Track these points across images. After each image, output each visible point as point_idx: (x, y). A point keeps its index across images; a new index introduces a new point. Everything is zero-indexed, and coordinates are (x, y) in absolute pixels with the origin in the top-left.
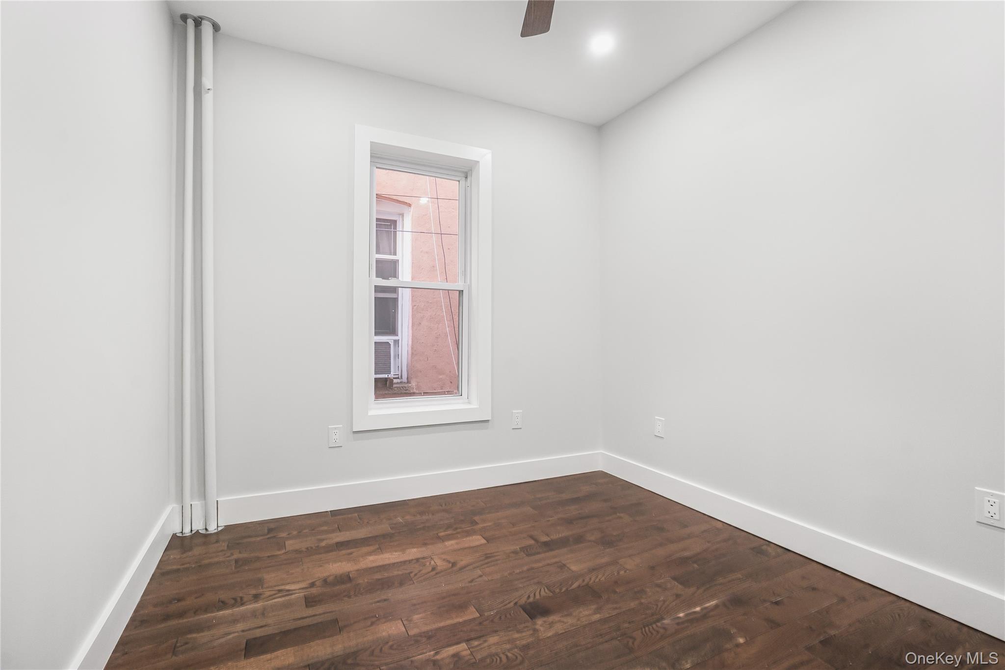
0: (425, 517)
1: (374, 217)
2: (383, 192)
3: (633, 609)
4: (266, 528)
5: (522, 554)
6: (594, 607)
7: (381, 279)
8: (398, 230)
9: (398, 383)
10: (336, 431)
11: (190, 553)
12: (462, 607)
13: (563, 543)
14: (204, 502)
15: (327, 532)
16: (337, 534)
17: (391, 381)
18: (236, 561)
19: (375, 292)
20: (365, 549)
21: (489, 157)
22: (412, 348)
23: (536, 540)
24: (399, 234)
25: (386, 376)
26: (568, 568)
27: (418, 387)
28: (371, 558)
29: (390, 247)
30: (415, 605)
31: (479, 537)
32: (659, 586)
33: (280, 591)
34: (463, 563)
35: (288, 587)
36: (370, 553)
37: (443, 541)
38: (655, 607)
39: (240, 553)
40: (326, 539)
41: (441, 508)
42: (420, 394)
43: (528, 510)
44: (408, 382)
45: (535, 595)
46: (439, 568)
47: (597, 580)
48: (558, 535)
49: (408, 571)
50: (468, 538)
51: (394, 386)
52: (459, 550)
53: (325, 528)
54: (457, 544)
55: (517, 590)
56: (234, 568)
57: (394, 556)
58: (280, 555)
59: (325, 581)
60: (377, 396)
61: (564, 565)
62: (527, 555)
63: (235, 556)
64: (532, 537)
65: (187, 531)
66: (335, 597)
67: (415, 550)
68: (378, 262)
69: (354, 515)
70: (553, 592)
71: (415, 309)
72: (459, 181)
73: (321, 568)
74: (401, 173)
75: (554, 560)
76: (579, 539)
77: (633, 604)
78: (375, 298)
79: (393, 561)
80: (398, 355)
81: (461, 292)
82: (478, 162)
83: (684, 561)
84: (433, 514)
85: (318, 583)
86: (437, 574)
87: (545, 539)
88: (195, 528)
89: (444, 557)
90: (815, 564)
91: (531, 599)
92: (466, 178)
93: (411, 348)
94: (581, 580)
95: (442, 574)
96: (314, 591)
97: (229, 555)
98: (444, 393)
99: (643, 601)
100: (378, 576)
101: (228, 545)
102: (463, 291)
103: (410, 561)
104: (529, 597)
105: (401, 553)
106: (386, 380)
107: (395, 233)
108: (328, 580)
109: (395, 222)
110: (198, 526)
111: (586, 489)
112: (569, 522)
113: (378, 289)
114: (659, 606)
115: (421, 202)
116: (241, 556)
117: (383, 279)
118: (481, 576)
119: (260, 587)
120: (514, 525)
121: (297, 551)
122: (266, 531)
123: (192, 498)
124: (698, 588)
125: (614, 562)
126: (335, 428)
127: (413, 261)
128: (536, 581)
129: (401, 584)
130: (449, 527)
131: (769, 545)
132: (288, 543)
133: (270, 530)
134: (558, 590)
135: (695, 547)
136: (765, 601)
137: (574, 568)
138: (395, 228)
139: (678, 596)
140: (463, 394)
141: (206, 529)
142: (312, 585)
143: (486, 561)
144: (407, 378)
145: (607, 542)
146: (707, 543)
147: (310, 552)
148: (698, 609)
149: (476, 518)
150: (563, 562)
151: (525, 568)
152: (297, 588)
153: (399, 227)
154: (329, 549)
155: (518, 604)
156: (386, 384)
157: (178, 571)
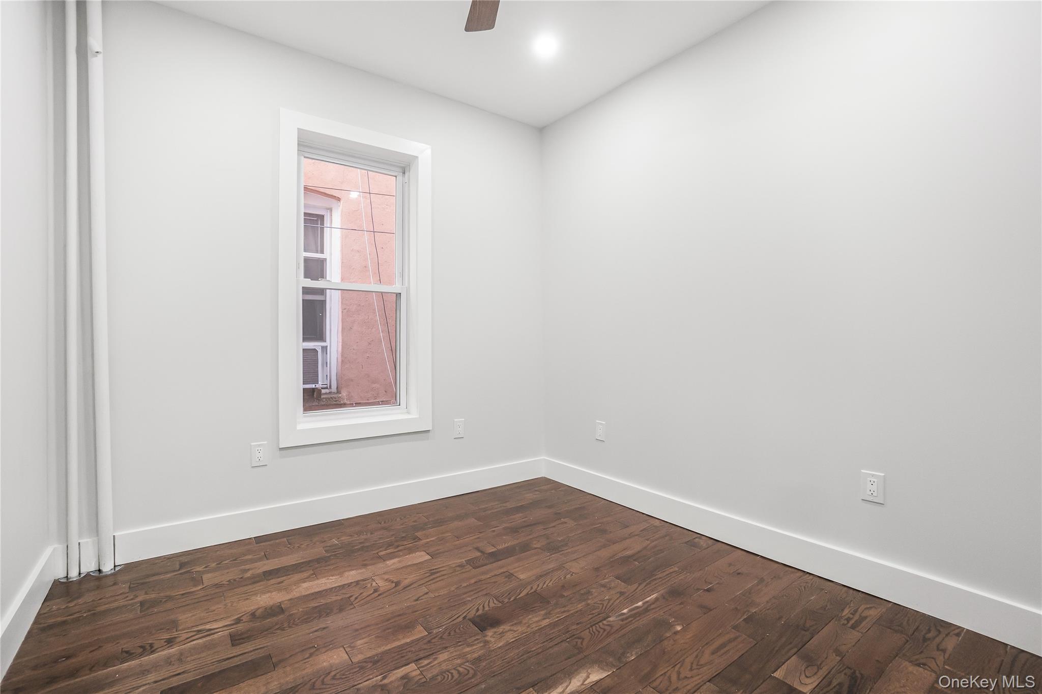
0: (363, 537)
1: (302, 211)
2: (311, 184)
3: (581, 610)
4: (178, 563)
5: (469, 567)
6: (543, 612)
7: (310, 280)
8: (325, 226)
9: (326, 394)
10: (259, 449)
11: (80, 601)
12: (409, 627)
13: (509, 552)
14: (96, 539)
15: (252, 561)
16: (264, 562)
17: (319, 391)
18: (142, 604)
19: (303, 294)
20: (296, 577)
21: (428, 152)
22: (342, 356)
23: (482, 552)
24: (327, 231)
25: (313, 386)
26: (515, 576)
27: (350, 397)
28: (305, 585)
29: (316, 243)
30: (357, 630)
31: (423, 553)
32: (604, 586)
33: (199, 631)
34: (407, 582)
35: (208, 627)
36: (304, 580)
37: (384, 561)
38: (601, 606)
39: (146, 593)
40: (252, 569)
41: (380, 525)
42: (351, 405)
43: (472, 521)
44: (338, 392)
45: (483, 606)
46: (381, 589)
47: (545, 586)
48: (504, 544)
49: (348, 596)
50: (411, 555)
51: (322, 397)
52: (402, 568)
53: (250, 557)
54: (400, 562)
55: (465, 603)
56: (139, 612)
57: (331, 581)
58: (198, 591)
59: (253, 615)
60: (307, 408)
61: (512, 574)
62: (475, 568)
63: (140, 599)
64: (477, 549)
65: (74, 574)
66: (265, 631)
67: (353, 572)
68: (307, 260)
69: (283, 540)
70: (502, 602)
71: (346, 313)
72: (396, 177)
73: (247, 601)
74: (330, 164)
75: (502, 570)
76: (525, 547)
77: (580, 606)
78: (303, 300)
79: (329, 586)
80: (327, 363)
81: (398, 295)
82: (417, 157)
83: (626, 560)
84: (371, 534)
85: (244, 619)
86: (379, 595)
87: (491, 550)
88: (84, 570)
89: (386, 577)
90: (740, 551)
91: (480, 612)
92: (404, 173)
93: (340, 355)
94: (529, 588)
95: (385, 595)
96: (240, 627)
97: (132, 597)
98: (378, 403)
99: (589, 602)
100: (314, 604)
101: (130, 587)
102: (400, 293)
103: (349, 585)
104: (478, 610)
105: (338, 577)
106: (313, 390)
107: (322, 229)
108: (257, 614)
109: (323, 216)
110: (89, 566)
111: (530, 496)
112: (514, 530)
113: (306, 291)
114: (605, 605)
115: (351, 196)
116: (147, 597)
117: (311, 280)
118: (427, 593)
119: (174, 630)
120: (458, 538)
121: (217, 586)
122: (178, 567)
123: (80, 535)
124: (640, 584)
125: (561, 567)
126: (259, 446)
127: (342, 260)
128: (484, 592)
129: (341, 610)
130: (390, 545)
131: (700, 538)
132: (205, 577)
133: (182, 565)
134: (506, 600)
135: (635, 546)
136: (698, 590)
137: (522, 577)
138: (322, 223)
139: (622, 593)
140: (401, 403)
141: (100, 571)
142: (238, 621)
143: (431, 577)
144: (337, 388)
145: (552, 548)
146: (646, 541)
147: (233, 584)
148: (640, 604)
149: (419, 534)
150: (511, 572)
151: (473, 581)
152: (220, 627)
153: (327, 223)
154: (255, 580)
155: (467, 618)
156: (313, 395)
157: (64, 623)
